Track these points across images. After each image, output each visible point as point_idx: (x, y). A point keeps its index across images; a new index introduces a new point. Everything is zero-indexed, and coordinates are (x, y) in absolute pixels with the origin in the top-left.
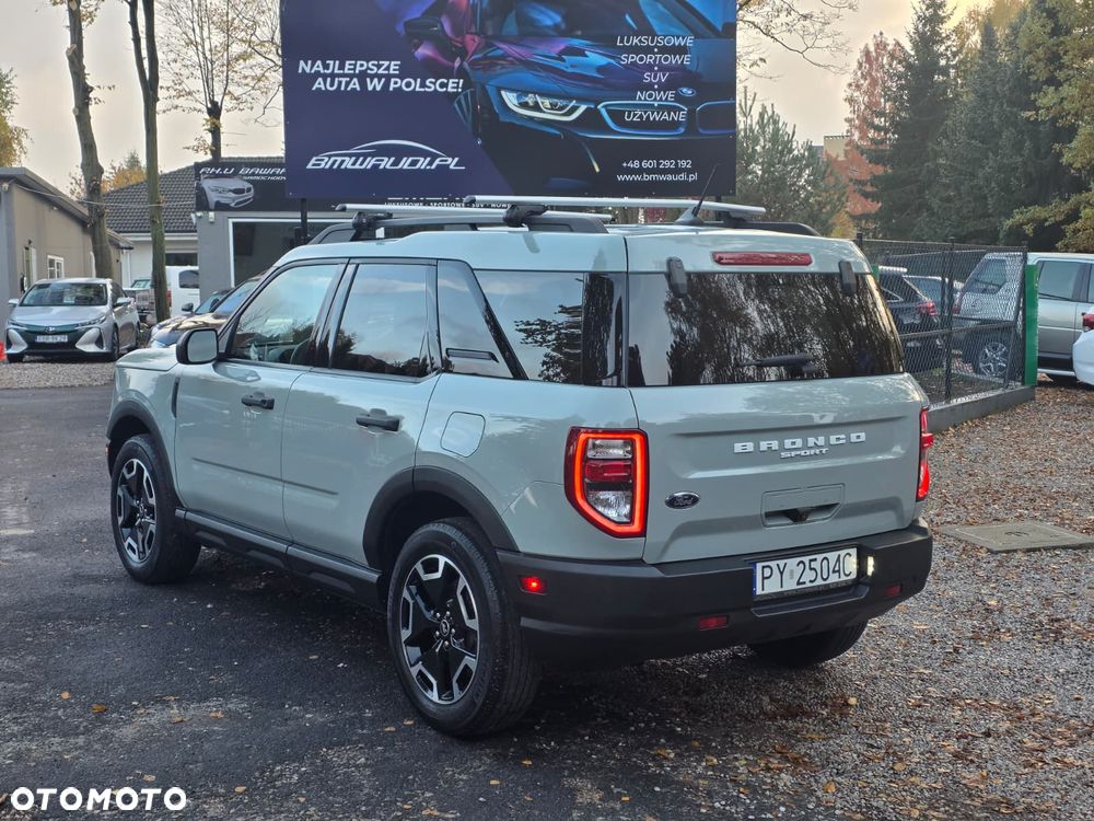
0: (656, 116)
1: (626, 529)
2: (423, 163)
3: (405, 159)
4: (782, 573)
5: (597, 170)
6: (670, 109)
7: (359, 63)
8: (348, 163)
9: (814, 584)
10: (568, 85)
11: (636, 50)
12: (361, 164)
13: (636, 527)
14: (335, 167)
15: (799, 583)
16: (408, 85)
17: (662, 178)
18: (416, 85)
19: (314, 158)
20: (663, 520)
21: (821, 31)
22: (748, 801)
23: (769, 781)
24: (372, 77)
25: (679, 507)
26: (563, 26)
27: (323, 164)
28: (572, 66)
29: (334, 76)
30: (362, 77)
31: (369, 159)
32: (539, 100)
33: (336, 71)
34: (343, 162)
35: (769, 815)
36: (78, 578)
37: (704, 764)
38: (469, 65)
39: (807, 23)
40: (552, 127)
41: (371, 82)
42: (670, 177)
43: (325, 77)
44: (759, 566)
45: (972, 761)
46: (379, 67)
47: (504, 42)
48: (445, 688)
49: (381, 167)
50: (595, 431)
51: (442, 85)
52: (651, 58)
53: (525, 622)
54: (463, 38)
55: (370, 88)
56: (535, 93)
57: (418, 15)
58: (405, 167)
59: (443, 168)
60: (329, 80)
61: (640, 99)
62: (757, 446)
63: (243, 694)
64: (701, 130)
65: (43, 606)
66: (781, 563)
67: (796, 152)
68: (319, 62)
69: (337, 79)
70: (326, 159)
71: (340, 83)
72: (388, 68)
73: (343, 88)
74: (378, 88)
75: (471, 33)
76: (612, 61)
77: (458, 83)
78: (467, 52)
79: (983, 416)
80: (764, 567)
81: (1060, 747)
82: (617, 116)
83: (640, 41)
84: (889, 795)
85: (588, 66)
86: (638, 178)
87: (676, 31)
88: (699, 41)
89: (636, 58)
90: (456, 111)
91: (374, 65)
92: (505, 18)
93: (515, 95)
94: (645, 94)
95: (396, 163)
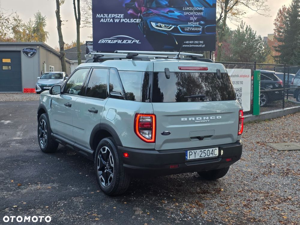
0: (193, 29)
1: (150, 141)
2: (129, 42)
3: (125, 41)
4: (195, 154)
5: (177, 44)
6: (197, 27)
7: (113, 15)
8: (109, 42)
9: (205, 157)
10: (168, 21)
11: (188, 11)
12: (113, 42)
13: (153, 140)
14: (106, 43)
15: (200, 157)
17: (195, 46)
18: (128, 21)
19: (100, 40)
20: (160, 139)
21: (262, 5)
22: (181, 215)
23: (190, 210)
24: (116, 19)
25: (165, 135)
26: (168, 5)
27: (103, 42)
28: (171, 15)
29: (106, 18)
30: (114, 18)
31: (115, 40)
32: (161, 24)
33: (107, 17)
34: (108, 41)
35: (185, 219)
36: (29, 151)
37: (174, 205)
38: (142, 15)
39: (258, 3)
40: (166, 32)
41: (116, 20)
42: (197, 46)
43: (103, 18)
44: (188, 152)
45: (248, 207)
46: (118, 16)
47: (152, 9)
48: (106, 182)
49: (118, 43)
50: (143, 114)
51: (135, 21)
52: (192, 13)
53: (124, 165)
54: (141, 8)
55: (116, 21)
57: (129, 2)
58: (125, 43)
59: (135, 43)
60: (105, 19)
61: (189, 24)
62: (188, 119)
63: (58, 182)
64: (206, 33)
65: (16, 158)
66: (195, 151)
67: (256, 39)
68: (102, 15)
69: (107, 19)
70: (104, 40)
71: (108, 20)
72: (120, 16)
73: (108, 22)
74: (118, 21)
75: (143, 7)
76: (181, 14)
77: (139, 20)
78: (142, 12)
79: (294, 113)
80: (190, 152)
81: (275, 204)
82: (183, 29)
83: (189, 9)
84: (221, 215)
85: (175, 15)
86: (188, 46)
87: (199, 6)
88: (206, 8)
89: (188, 13)
90: (139, 28)
91: (117, 15)
92: (152, 2)
93: (155, 23)
94: (191, 23)
95: (122, 42)
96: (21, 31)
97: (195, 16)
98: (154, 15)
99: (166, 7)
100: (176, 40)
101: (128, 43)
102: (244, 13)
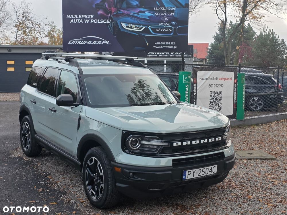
0: (165, 30)
2: (99, 42)
3: (94, 41)
5: (148, 45)
6: (169, 28)
7: (83, 15)
8: (79, 42)
10: (139, 21)
11: (159, 11)
12: (83, 43)
14: (76, 43)
16: (96, 21)
17: (166, 47)
18: (98, 21)
19: (70, 41)
21: (281, 8)
24: (86, 19)
26: (139, 5)
27: (73, 42)
28: (141, 16)
29: (76, 19)
30: (83, 19)
31: (85, 41)
32: (132, 25)
33: (76, 18)
34: (78, 42)
38: (113, 16)
39: (277, 6)
40: (136, 33)
42: (168, 47)
43: (73, 19)
46: (88, 16)
47: (122, 9)
49: (88, 43)
51: (105, 21)
52: (164, 14)
54: (111, 8)
55: (85, 22)
56: (131, 24)
57: (99, 2)
58: (95, 44)
59: (105, 44)
60: (75, 20)
61: (160, 25)
64: (178, 34)
67: (279, 42)
68: (72, 15)
69: (77, 20)
70: (73, 41)
71: (77, 21)
72: (90, 17)
73: (78, 22)
74: (88, 22)
75: (114, 7)
76: (153, 15)
77: (109, 21)
78: (112, 13)
82: (154, 30)
83: (161, 9)
85: (146, 16)
86: (159, 47)
87: (171, 6)
88: (178, 9)
89: (159, 14)
90: (109, 28)
91: (86, 16)
92: (123, 2)
93: (125, 24)
94: (162, 24)
95: (92, 42)
96: (55, 35)
97: (166, 17)
99: (136, 7)
100: (147, 41)
102: (263, 17)
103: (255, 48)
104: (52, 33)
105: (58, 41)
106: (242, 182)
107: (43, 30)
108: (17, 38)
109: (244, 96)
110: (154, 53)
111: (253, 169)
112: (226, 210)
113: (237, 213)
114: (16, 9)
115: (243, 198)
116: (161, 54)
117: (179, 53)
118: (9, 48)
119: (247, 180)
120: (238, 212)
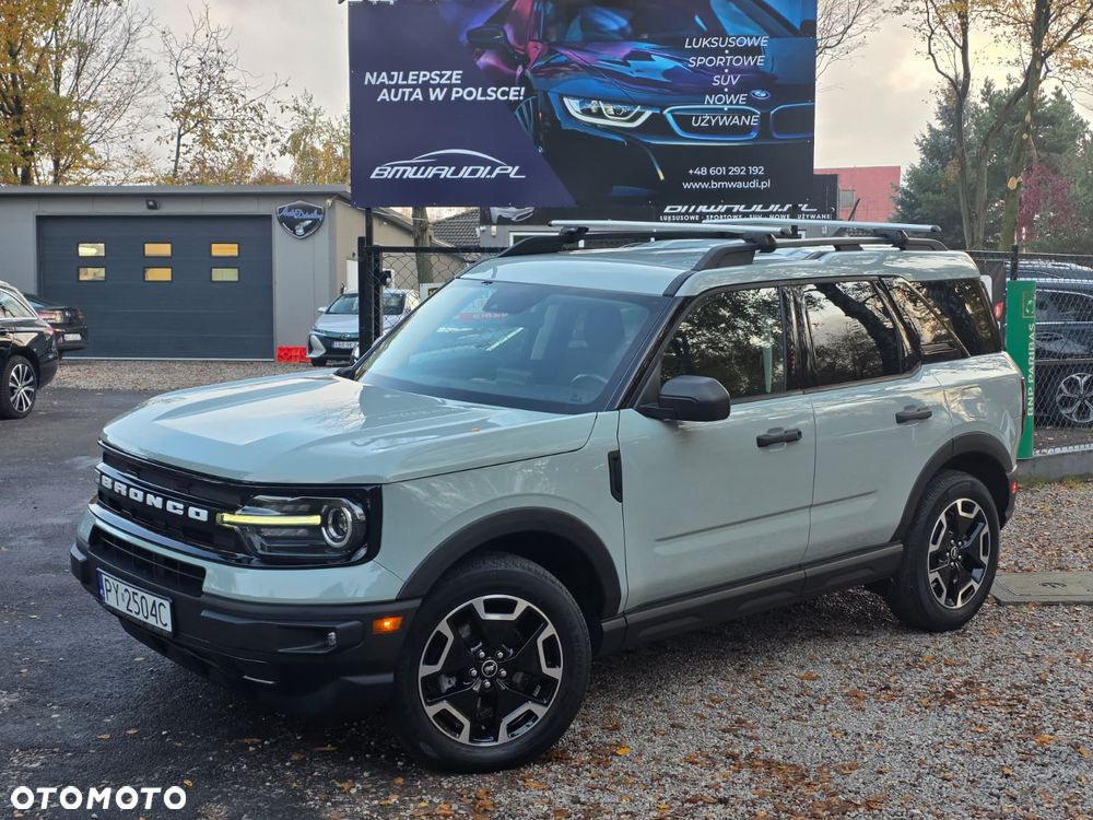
0: (725, 121)
2: (483, 172)
3: (465, 168)
5: (662, 177)
6: (741, 113)
7: (422, 73)
8: (410, 173)
10: (631, 90)
11: (705, 52)
12: (423, 174)
14: (397, 176)
16: (470, 94)
17: (731, 185)
18: (477, 95)
19: (378, 168)
24: (434, 87)
26: (629, 30)
27: (386, 173)
28: (638, 71)
29: (399, 87)
30: (425, 87)
31: (430, 168)
32: (603, 106)
33: (400, 82)
34: (405, 171)
37: (376, 802)
38: (532, 72)
40: (621, 135)
41: (434, 92)
42: (740, 185)
43: (389, 88)
46: (441, 76)
47: (568, 48)
49: (442, 176)
51: (503, 94)
54: (526, 45)
55: (432, 98)
56: (598, 100)
57: (480, 25)
58: (465, 176)
59: (504, 177)
60: (393, 91)
61: (709, 103)
64: (775, 135)
68: (384, 74)
69: (400, 90)
70: (389, 169)
71: (404, 93)
72: (450, 78)
73: (406, 99)
74: (440, 98)
75: (535, 41)
76: (680, 65)
77: (519, 91)
78: (529, 60)
82: (684, 121)
83: (710, 43)
85: (655, 70)
86: (705, 185)
87: (747, 31)
88: (774, 40)
89: (705, 61)
90: (517, 120)
91: (436, 75)
92: (569, 22)
93: (578, 102)
94: (715, 98)
95: (456, 172)
96: (319, 147)
97: (729, 73)
98: (575, 69)
99: (620, 38)
100: (659, 163)
101: (477, 176)
103: (1083, 183)
104: (304, 140)
105: (328, 166)
106: (1017, 687)
107: (273, 129)
108: (180, 160)
109: (1032, 368)
110: (686, 207)
111: (1060, 642)
112: (950, 783)
113: (995, 796)
114: (177, 51)
115: (1019, 744)
116: (712, 209)
117: (782, 207)
118: (152, 198)
119: (1037, 678)
120: (996, 792)
